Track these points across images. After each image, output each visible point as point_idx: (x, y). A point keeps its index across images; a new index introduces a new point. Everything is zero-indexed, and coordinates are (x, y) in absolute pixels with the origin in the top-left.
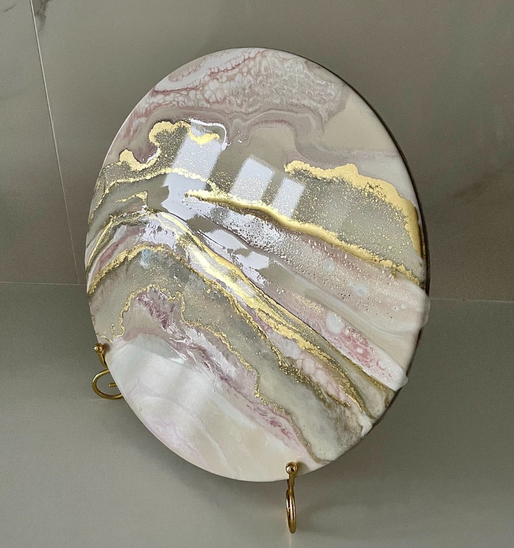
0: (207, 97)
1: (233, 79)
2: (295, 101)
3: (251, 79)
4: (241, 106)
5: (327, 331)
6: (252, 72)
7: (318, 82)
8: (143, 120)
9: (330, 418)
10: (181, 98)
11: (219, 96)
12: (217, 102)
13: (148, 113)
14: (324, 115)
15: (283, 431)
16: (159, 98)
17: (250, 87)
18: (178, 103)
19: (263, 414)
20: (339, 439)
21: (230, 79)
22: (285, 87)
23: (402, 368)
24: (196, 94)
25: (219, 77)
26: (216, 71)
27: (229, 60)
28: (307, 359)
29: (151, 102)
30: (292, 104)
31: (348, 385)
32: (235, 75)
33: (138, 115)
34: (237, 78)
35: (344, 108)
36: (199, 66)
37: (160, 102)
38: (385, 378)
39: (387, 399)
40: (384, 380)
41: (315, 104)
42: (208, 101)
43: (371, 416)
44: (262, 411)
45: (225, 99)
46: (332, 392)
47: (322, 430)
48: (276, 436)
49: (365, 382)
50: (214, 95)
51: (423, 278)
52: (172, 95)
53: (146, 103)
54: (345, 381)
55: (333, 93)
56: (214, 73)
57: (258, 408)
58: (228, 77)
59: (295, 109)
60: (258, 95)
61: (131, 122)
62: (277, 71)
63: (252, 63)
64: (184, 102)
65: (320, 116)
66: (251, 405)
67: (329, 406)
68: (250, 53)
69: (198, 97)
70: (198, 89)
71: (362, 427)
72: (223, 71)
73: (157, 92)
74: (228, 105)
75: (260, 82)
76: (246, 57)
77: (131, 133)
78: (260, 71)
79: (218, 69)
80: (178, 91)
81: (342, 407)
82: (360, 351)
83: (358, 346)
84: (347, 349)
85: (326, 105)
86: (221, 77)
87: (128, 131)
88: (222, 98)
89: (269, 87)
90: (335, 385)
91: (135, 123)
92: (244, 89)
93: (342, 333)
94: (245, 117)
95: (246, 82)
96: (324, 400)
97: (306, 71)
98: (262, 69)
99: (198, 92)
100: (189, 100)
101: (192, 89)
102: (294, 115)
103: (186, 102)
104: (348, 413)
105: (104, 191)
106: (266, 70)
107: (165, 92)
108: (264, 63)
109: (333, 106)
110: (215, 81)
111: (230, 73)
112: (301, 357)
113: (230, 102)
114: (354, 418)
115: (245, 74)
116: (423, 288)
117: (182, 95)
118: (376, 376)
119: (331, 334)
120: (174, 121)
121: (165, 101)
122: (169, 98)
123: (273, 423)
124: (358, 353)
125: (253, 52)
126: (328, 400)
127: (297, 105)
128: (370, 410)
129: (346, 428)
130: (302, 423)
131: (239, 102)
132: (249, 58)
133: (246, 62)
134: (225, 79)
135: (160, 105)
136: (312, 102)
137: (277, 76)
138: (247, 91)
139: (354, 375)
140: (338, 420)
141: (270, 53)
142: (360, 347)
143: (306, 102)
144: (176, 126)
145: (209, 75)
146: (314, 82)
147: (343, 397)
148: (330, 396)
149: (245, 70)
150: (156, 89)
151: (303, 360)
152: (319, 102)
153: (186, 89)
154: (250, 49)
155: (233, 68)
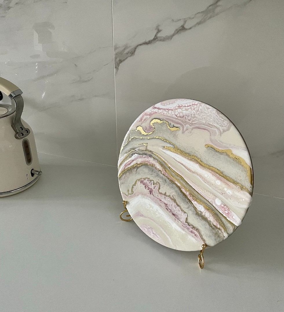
0: (176, 114)
1: (187, 110)
2: (211, 123)
3: (195, 112)
4: (190, 120)
5: (215, 204)
6: (195, 109)
7: (221, 119)
8: (148, 117)
9: (213, 233)
10: (165, 112)
11: (181, 115)
12: (180, 117)
13: (150, 115)
14: (222, 131)
15: (195, 235)
16: (156, 110)
17: (194, 115)
18: (164, 114)
19: (188, 229)
20: (216, 240)
21: (186, 110)
22: (208, 118)
23: (240, 219)
24: (172, 112)
25: (182, 108)
26: (181, 105)
27: (186, 103)
28: (207, 212)
29: (152, 110)
30: (210, 124)
31: (221, 223)
32: (188, 109)
33: (146, 114)
34: (189, 110)
35: (229, 130)
36: (174, 102)
37: (156, 111)
38: (235, 222)
39: (234, 229)
40: (234, 223)
41: (219, 126)
42: (176, 116)
43: (228, 234)
44: (188, 227)
45: (183, 116)
46: (215, 224)
47: (210, 236)
48: (193, 236)
49: (227, 222)
50: (179, 114)
51: (251, 191)
52: (162, 110)
53: (150, 111)
54: (220, 221)
55: (226, 124)
56: (180, 106)
57: (186, 227)
58: (185, 109)
59: (211, 126)
60: (197, 118)
61: (143, 116)
62: (205, 111)
63: (196, 106)
64: (166, 114)
65: (220, 131)
66: (184, 225)
67: (213, 229)
68: (195, 102)
69: (172, 113)
70: (173, 110)
71: (224, 237)
72: (184, 106)
73: (155, 108)
74: (184, 119)
75: (198, 114)
76: (194, 104)
77: (143, 121)
78: (198, 110)
79: (182, 105)
80: (164, 109)
81: (218, 230)
82: (227, 212)
83: (226, 210)
84: (221, 211)
85: (223, 128)
86: (183, 108)
87: (141, 119)
88: (182, 116)
89: (202, 116)
90: (216, 222)
91: (145, 117)
92: (191, 115)
93: (221, 206)
94: (191, 125)
95: (192, 112)
96: (212, 227)
97: (216, 114)
98: (200, 109)
99: (173, 112)
100: (169, 113)
101: (170, 110)
102: (210, 128)
103: (167, 114)
104: (220, 232)
105: (129, 140)
106: (201, 110)
107: (159, 109)
108: (200, 107)
109: (225, 128)
110: (180, 109)
111: (186, 108)
112: (205, 211)
113: (185, 118)
114: (222, 233)
115: (192, 110)
116: (250, 195)
117: (166, 111)
118: (231, 221)
119: (217, 205)
120: (161, 120)
121: (158, 112)
122: (160, 111)
123: (191, 232)
124: (226, 213)
125: (197, 102)
126: (213, 227)
127: (212, 125)
128: (228, 231)
129: (219, 236)
130: (202, 233)
131: (189, 119)
132: (195, 104)
133: (193, 105)
134: (184, 109)
135: (156, 113)
136: (218, 125)
137: (205, 113)
138: (192, 116)
139: (223, 220)
140: (216, 234)
141: (203, 104)
142: (227, 211)
143: (215, 125)
144: (162, 122)
145: (178, 107)
146: (219, 118)
147: (218, 226)
148: (214, 226)
149: (193, 108)
150: (155, 106)
151: (205, 212)
152: (220, 126)
153: (168, 109)
154: (195, 101)
155: (188, 106)
